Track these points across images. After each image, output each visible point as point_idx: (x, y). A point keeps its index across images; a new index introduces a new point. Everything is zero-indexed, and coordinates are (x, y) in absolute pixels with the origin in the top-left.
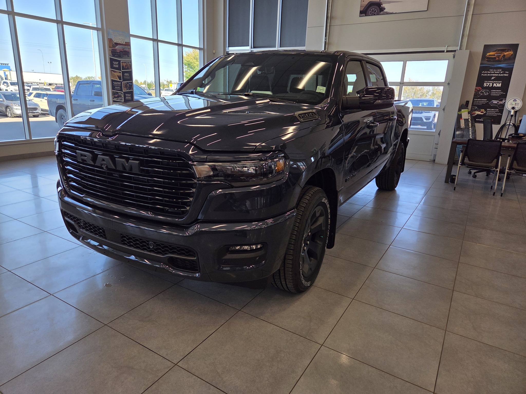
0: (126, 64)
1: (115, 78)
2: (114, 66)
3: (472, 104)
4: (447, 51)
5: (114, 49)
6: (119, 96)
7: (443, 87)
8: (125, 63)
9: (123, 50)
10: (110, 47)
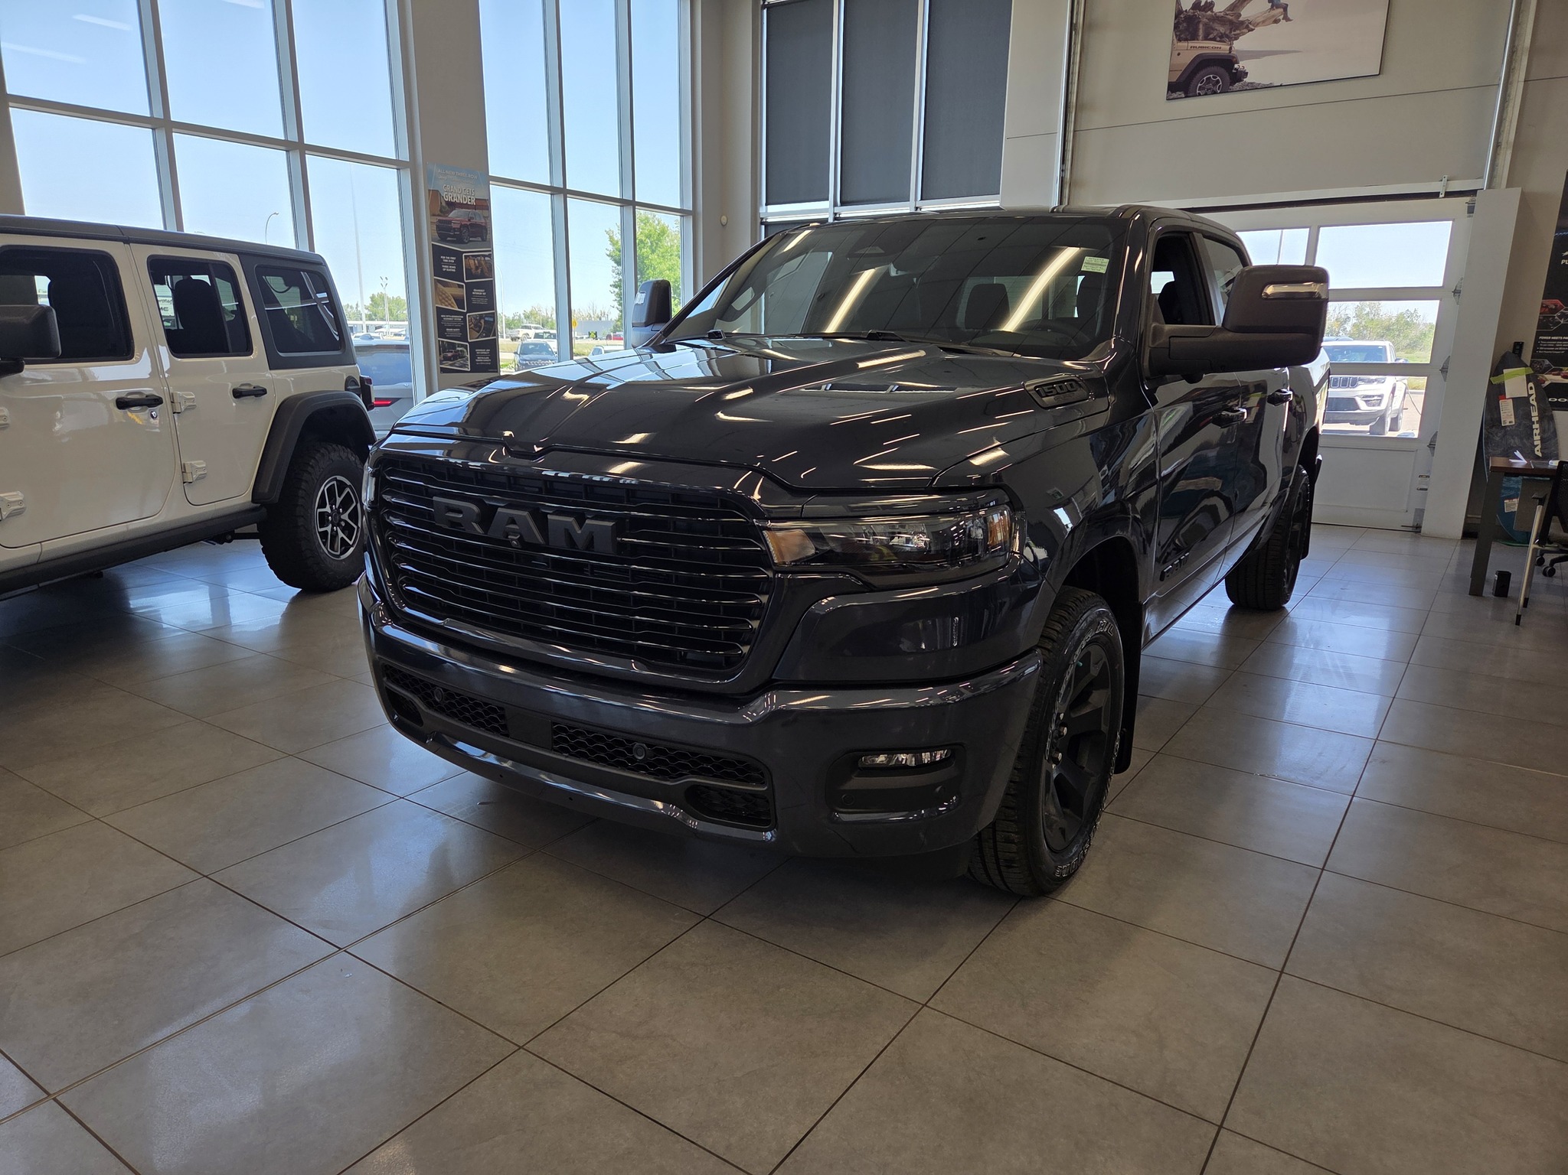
0: (476, 262)
1: (447, 303)
2: (445, 268)
3: (1535, 350)
4: (1448, 194)
5: (444, 219)
6: (458, 356)
7: (1438, 301)
8: (474, 260)
9: (469, 220)
10: (434, 215)
